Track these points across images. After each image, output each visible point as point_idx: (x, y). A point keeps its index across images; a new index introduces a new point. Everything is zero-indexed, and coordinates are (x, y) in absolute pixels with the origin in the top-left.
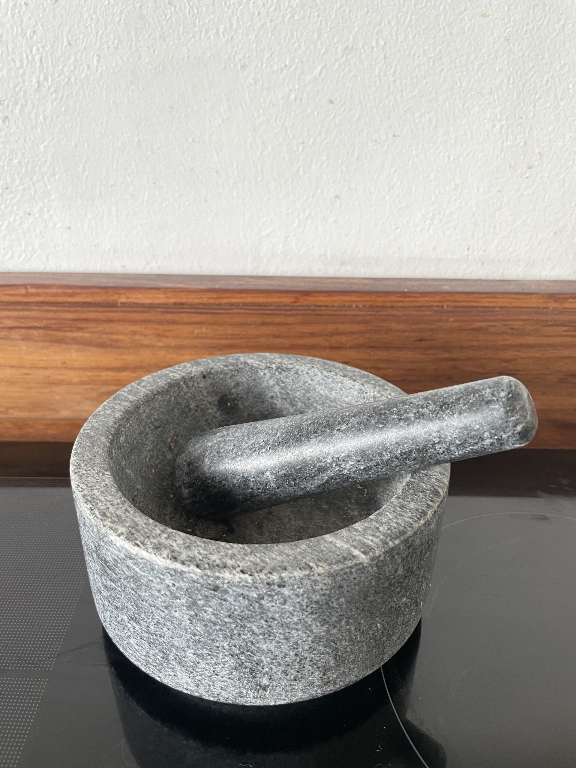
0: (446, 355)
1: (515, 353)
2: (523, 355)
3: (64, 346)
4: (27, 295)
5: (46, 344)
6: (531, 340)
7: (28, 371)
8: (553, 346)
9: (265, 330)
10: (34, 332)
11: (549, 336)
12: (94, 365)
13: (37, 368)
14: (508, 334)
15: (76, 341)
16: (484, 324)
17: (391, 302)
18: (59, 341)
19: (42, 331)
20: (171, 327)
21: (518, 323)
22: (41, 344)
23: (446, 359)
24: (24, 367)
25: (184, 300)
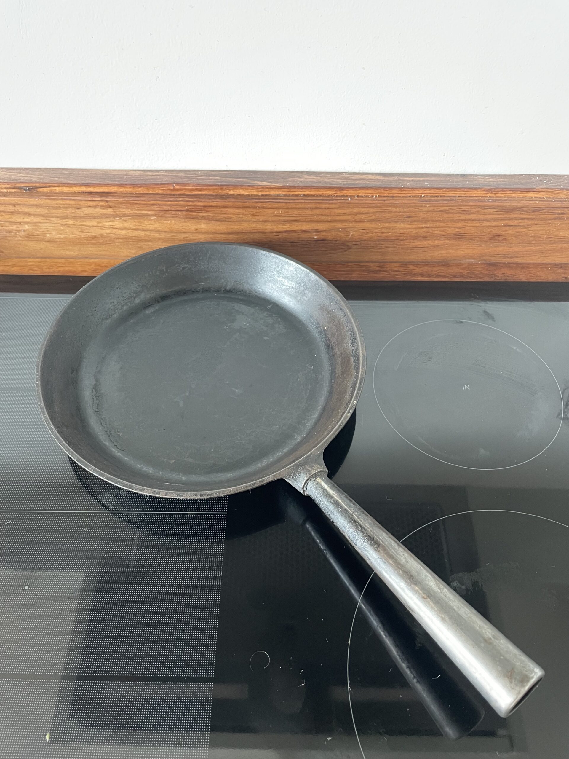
0: (424, 225)
1: (464, 224)
2: (469, 225)
3: (197, 221)
4: (174, 190)
5: (186, 220)
6: (474, 216)
7: (175, 235)
8: (486, 220)
9: (317, 212)
10: (180, 213)
11: (486, 214)
12: (213, 231)
13: (180, 233)
14: (461, 213)
15: (204, 218)
16: (447, 208)
17: (393, 193)
18: (194, 218)
19: (184, 213)
20: (261, 210)
21: (468, 207)
22: (183, 220)
23: (423, 228)
24: (172, 232)
25: (268, 193)
